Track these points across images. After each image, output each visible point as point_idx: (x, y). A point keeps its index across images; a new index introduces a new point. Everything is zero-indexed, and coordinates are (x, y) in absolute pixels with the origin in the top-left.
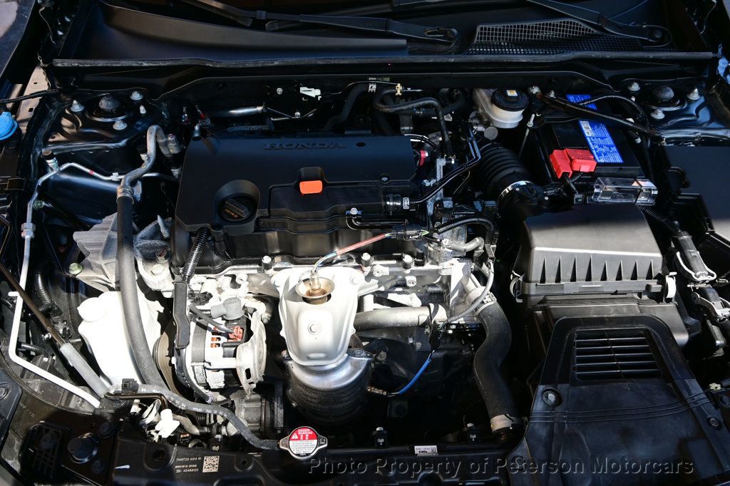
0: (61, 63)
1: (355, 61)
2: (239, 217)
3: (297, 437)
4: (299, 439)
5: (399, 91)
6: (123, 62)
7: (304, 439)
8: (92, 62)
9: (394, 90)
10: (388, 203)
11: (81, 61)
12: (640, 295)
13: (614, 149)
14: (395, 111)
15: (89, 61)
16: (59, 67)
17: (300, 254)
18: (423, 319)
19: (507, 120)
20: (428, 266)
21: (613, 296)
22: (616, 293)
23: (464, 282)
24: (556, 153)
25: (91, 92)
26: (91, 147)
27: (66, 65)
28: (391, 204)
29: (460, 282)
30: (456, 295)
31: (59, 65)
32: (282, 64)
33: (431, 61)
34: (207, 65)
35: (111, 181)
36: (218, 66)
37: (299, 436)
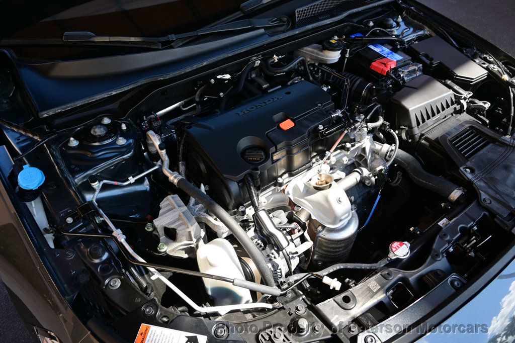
0: (47, 114)
1: (249, 48)
2: (261, 159)
3: (395, 249)
4: (397, 249)
5: (276, 60)
6: (97, 97)
7: (399, 248)
8: (72, 104)
9: (273, 60)
10: (332, 116)
11: (63, 107)
12: (452, 114)
13: (394, 53)
14: (289, 69)
15: (70, 105)
16: (46, 117)
17: (296, 168)
18: (359, 178)
19: (336, 57)
20: (357, 145)
21: (444, 120)
22: (445, 117)
23: (373, 147)
24: (373, 63)
25: (68, 130)
26: (113, 163)
27: (51, 113)
28: (334, 115)
29: (370, 148)
30: (370, 157)
31: (46, 115)
32: (208, 63)
33: (287, 36)
34: (159, 79)
35: (130, 185)
36: (167, 78)
37: (395, 248)
